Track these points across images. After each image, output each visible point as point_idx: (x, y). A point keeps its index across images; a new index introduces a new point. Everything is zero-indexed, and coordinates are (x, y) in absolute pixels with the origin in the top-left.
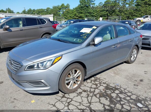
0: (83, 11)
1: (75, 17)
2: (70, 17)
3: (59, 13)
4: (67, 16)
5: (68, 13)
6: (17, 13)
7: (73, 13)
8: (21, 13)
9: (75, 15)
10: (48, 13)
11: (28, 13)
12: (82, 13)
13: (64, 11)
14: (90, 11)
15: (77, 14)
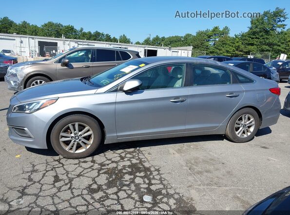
0: (255, 39)
1: (236, 52)
2: (227, 52)
3: (206, 44)
4: (220, 50)
5: (224, 44)
6: (137, 43)
7: (234, 43)
8: (143, 44)
9: (238, 48)
10: (186, 43)
11: (152, 43)
12: (252, 44)
13: (217, 39)
14: (271, 41)
15: (242, 47)
